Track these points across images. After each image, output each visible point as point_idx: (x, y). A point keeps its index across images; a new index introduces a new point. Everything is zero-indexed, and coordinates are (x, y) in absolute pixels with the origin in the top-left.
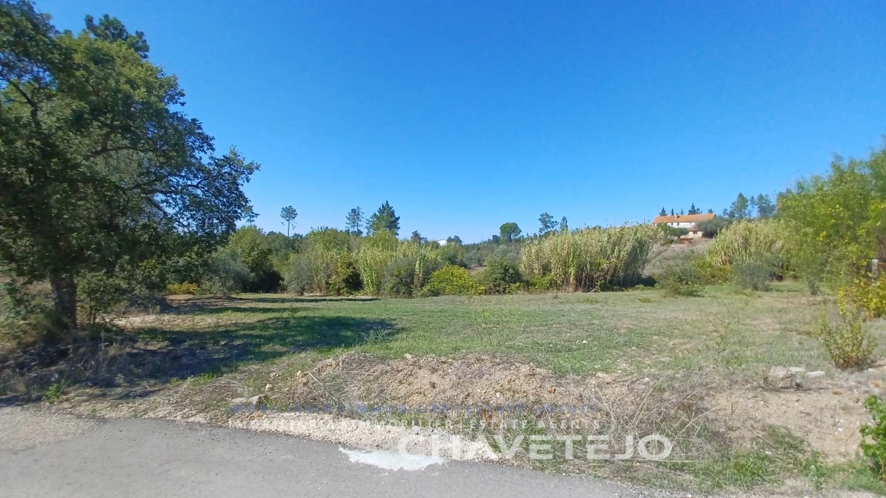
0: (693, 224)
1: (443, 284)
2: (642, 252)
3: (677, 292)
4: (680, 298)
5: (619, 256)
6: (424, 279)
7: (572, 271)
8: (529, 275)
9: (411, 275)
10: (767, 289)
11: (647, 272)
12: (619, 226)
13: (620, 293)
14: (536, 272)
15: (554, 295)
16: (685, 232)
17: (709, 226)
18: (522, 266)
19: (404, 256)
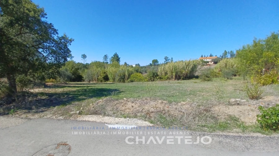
0: (211, 60)
1: (134, 79)
2: (195, 68)
3: (205, 80)
4: (206, 82)
5: (188, 69)
6: (128, 77)
7: (174, 74)
8: (161, 75)
9: (124, 76)
10: (231, 79)
11: (196, 74)
12: (188, 61)
13: (188, 81)
14: (163, 74)
15: (169, 81)
16: (208, 62)
17: (216, 60)
18: (159, 73)
19: (122, 70)
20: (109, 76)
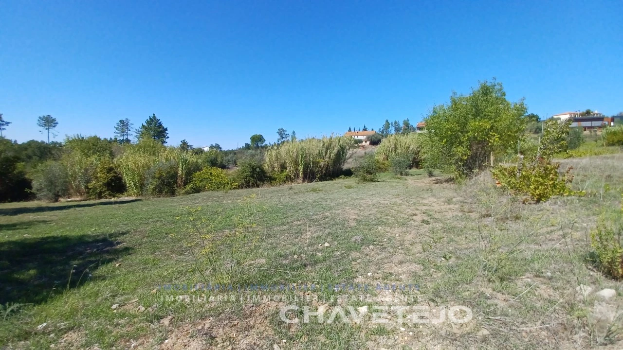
0: (365, 137)
1: (204, 183)
2: (343, 153)
3: (365, 180)
4: (368, 183)
5: (330, 157)
6: (187, 179)
7: (301, 168)
8: (271, 172)
9: (174, 176)
10: (407, 175)
11: (345, 167)
12: (328, 137)
13: (330, 182)
14: (276, 169)
15: (290, 186)
16: (361, 141)
17: (373, 138)
18: (266, 165)
19: (167, 160)
20: (127, 179)
